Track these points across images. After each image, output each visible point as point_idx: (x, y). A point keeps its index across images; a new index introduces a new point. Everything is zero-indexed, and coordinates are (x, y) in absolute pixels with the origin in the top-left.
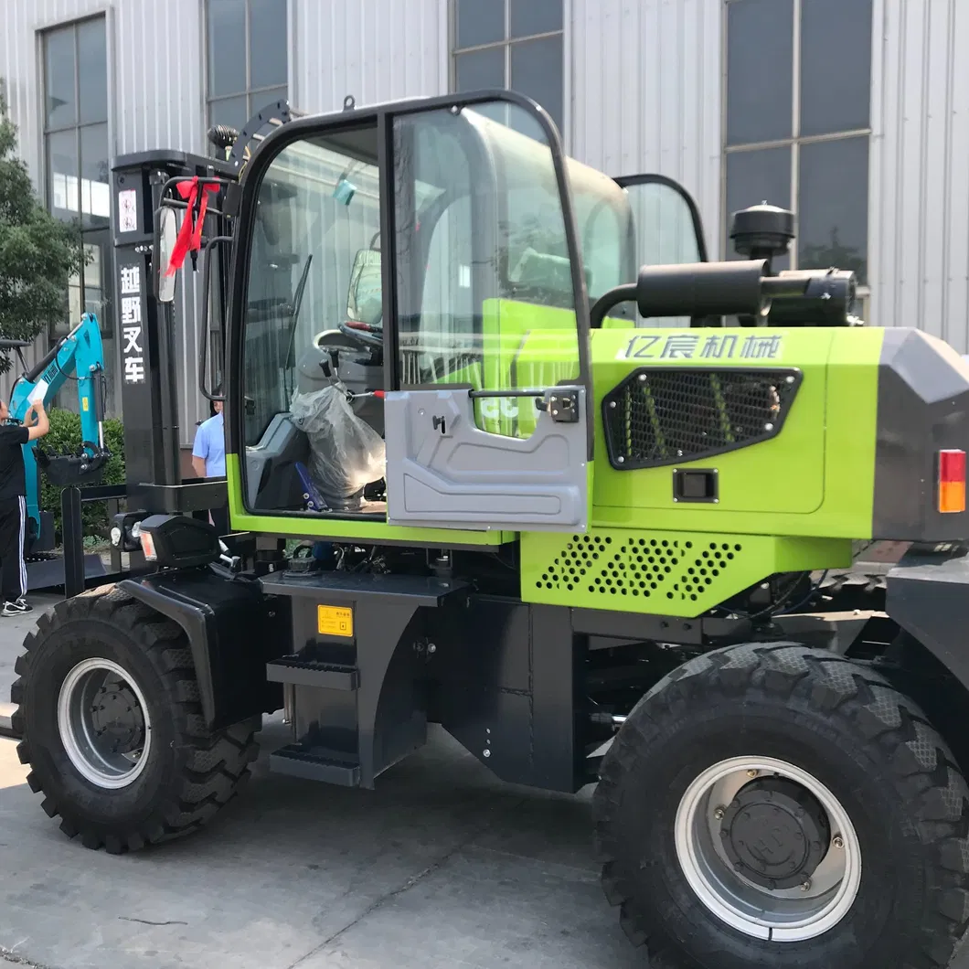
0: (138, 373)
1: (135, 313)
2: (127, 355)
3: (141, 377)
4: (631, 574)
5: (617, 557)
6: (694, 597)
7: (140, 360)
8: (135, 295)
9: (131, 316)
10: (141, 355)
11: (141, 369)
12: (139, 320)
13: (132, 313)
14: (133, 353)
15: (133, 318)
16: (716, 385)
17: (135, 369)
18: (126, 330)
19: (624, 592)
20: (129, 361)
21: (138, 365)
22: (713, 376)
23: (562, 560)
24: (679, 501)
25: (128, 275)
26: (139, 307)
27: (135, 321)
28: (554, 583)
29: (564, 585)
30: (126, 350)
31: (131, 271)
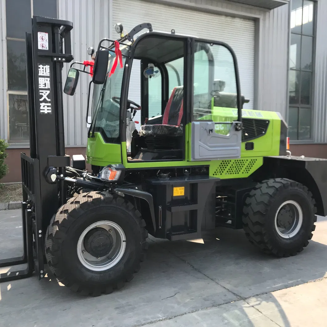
0: (48, 110)
1: (47, 84)
2: (42, 102)
3: (50, 111)
4: (235, 169)
5: (232, 165)
6: (247, 173)
7: (50, 104)
8: (47, 77)
9: (44, 85)
10: (49, 102)
11: (50, 108)
12: (49, 87)
13: (45, 84)
14: (45, 101)
15: (45, 86)
16: (254, 123)
17: (46, 108)
18: (40, 91)
19: (233, 173)
20: (42, 105)
21: (48, 106)
22: (253, 121)
23: (220, 167)
24: (247, 150)
25: (43, 68)
26: (49, 83)
27: (47, 87)
28: (217, 174)
29: (219, 174)
30: (41, 100)
31: (44, 67)
